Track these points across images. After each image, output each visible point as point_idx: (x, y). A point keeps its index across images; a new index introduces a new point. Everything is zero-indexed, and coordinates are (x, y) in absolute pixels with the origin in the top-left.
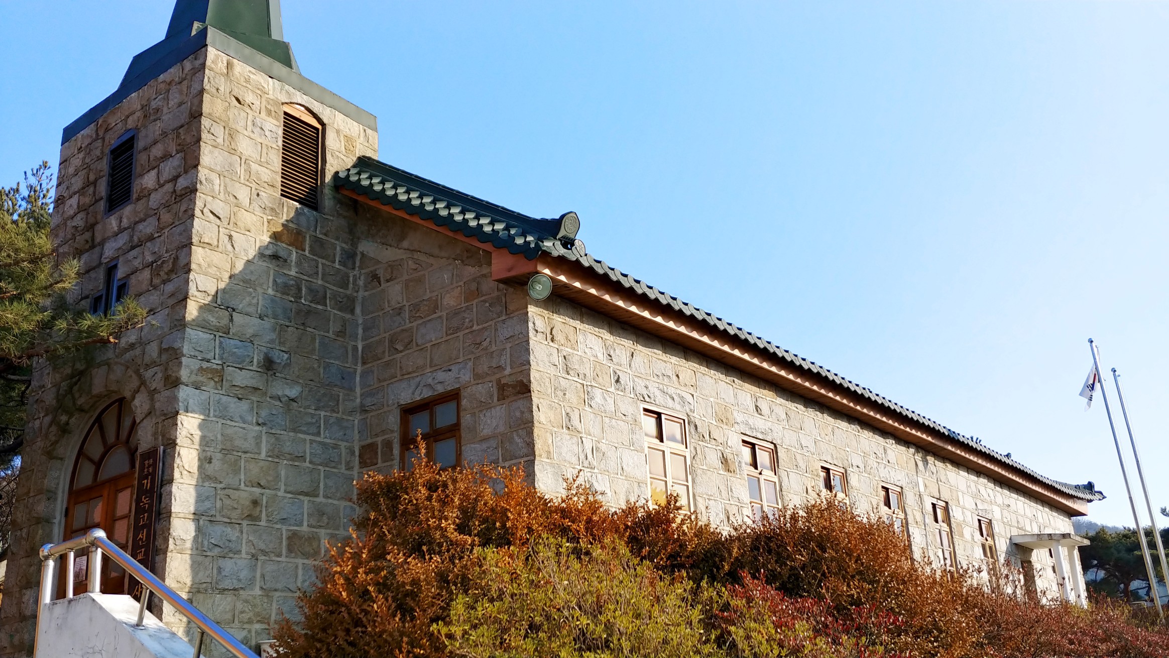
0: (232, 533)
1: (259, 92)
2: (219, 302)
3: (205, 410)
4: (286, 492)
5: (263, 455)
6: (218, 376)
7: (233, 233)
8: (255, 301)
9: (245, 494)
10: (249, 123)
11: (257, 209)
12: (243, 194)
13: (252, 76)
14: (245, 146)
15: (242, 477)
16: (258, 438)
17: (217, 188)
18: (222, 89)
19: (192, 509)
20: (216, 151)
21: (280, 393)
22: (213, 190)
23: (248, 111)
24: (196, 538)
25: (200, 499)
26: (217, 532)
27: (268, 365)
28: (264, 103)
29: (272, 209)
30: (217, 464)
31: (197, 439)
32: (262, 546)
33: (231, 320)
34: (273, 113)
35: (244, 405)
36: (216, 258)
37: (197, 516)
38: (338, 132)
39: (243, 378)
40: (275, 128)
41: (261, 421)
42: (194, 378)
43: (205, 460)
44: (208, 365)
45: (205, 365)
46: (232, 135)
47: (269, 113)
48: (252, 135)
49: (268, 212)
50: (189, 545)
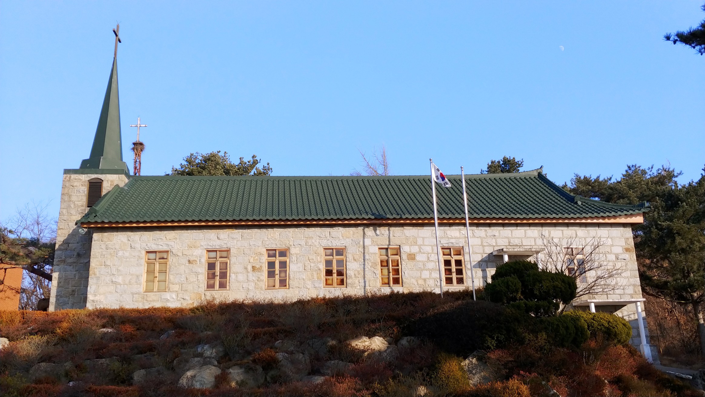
0: (66, 299)
1: (79, 181)
2: (65, 242)
3: (59, 271)
4: (83, 287)
5: (77, 279)
6: (64, 261)
7: (69, 224)
8: (75, 239)
9: (71, 288)
10: (76, 191)
11: (78, 214)
12: (73, 212)
13: (77, 177)
14: (74, 198)
15: (70, 285)
16: (75, 275)
17: (64, 213)
18: (67, 185)
19: (55, 295)
20: (65, 203)
21: (82, 262)
22: (63, 214)
23: (76, 188)
24: (56, 301)
25: (57, 292)
26: (62, 300)
27: (79, 255)
28: (81, 183)
29: (82, 212)
30: (62, 283)
31: (57, 278)
32: (75, 301)
33: (68, 246)
34: (83, 185)
35: (71, 267)
36: (64, 231)
37: (57, 296)
38: (108, 181)
39: (70, 260)
40: (85, 190)
41: (76, 270)
42: (57, 263)
43: (59, 283)
44: (61, 259)
45: (60, 259)
46: (70, 196)
47: (82, 185)
48: (76, 194)
49: (81, 214)
50: (54, 303)
